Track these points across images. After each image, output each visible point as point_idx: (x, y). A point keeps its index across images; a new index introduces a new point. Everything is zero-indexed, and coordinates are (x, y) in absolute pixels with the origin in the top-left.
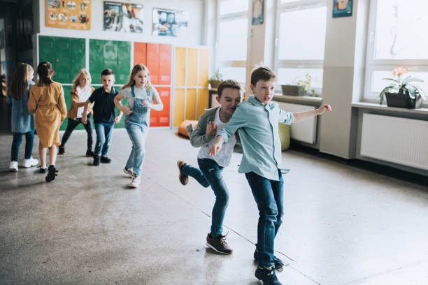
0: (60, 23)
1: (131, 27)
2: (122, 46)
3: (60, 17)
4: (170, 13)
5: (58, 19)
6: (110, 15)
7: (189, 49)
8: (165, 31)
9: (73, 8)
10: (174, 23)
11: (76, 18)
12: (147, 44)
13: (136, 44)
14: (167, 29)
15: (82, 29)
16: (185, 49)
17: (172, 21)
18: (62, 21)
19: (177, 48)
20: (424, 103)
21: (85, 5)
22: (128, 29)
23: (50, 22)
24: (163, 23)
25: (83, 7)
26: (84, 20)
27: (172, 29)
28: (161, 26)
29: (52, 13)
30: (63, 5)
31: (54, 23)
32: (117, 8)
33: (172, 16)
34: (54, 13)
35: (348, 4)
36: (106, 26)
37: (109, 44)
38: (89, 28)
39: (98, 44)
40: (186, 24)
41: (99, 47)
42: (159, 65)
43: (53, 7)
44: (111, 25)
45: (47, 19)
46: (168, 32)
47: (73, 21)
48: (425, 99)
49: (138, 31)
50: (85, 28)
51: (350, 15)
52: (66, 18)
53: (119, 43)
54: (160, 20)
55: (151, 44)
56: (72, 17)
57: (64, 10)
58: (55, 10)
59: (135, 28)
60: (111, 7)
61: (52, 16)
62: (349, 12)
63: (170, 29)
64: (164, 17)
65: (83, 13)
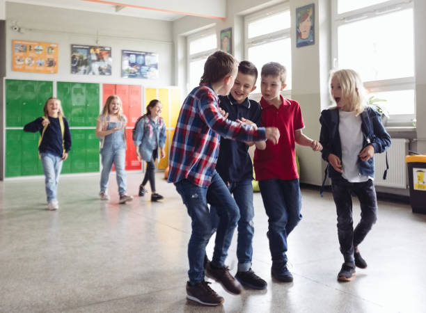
0: (27, 67)
1: (100, 70)
2: (91, 88)
3: (27, 62)
4: (140, 55)
5: (25, 64)
6: (77, 58)
7: (160, 90)
8: (135, 73)
9: (40, 52)
10: (144, 65)
11: (43, 61)
12: (116, 85)
13: (105, 85)
14: (136, 71)
15: (49, 72)
16: (155, 90)
17: (141, 63)
18: (29, 64)
19: (147, 89)
20: (388, 122)
21: (52, 49)
22: (97, 72)
23: (17, 67)
24: (132, 65)
25: (50, 51)
26: (51, 63)
27: (142, 70)
28: (130, 68)
29: (18, 57)
30: (30, 50)
31: (21, 67)
32: (85, 51)
33: (141, 57)
34: (21, 57)
35: (310, 32)
36: (75, 69)
37: (77, 86)
38: (56, 72)
39: (66, 86)
40: (156, 66)
41: (67, 89)
42: (129, 107)
43: (20, 51)
44: (80, 68)
45: (13, 64)
46: (138, 74)
47: (41, 65)
48: (389, 117)
49: (107, 74)
50: (52, 72)
51: (313, 43)
52: (33, 62)
53: (88, 85)
54: (130, 63)
55: (121, 86)
56: (39, 61)
57: (31, 54)
58: (22, 54)
59: (104, 71)
60: (79, 50)
61: (19, 60)
62: (312, 41)
63: (139, 71)
64: (133, 58)
65: (51, 57)
